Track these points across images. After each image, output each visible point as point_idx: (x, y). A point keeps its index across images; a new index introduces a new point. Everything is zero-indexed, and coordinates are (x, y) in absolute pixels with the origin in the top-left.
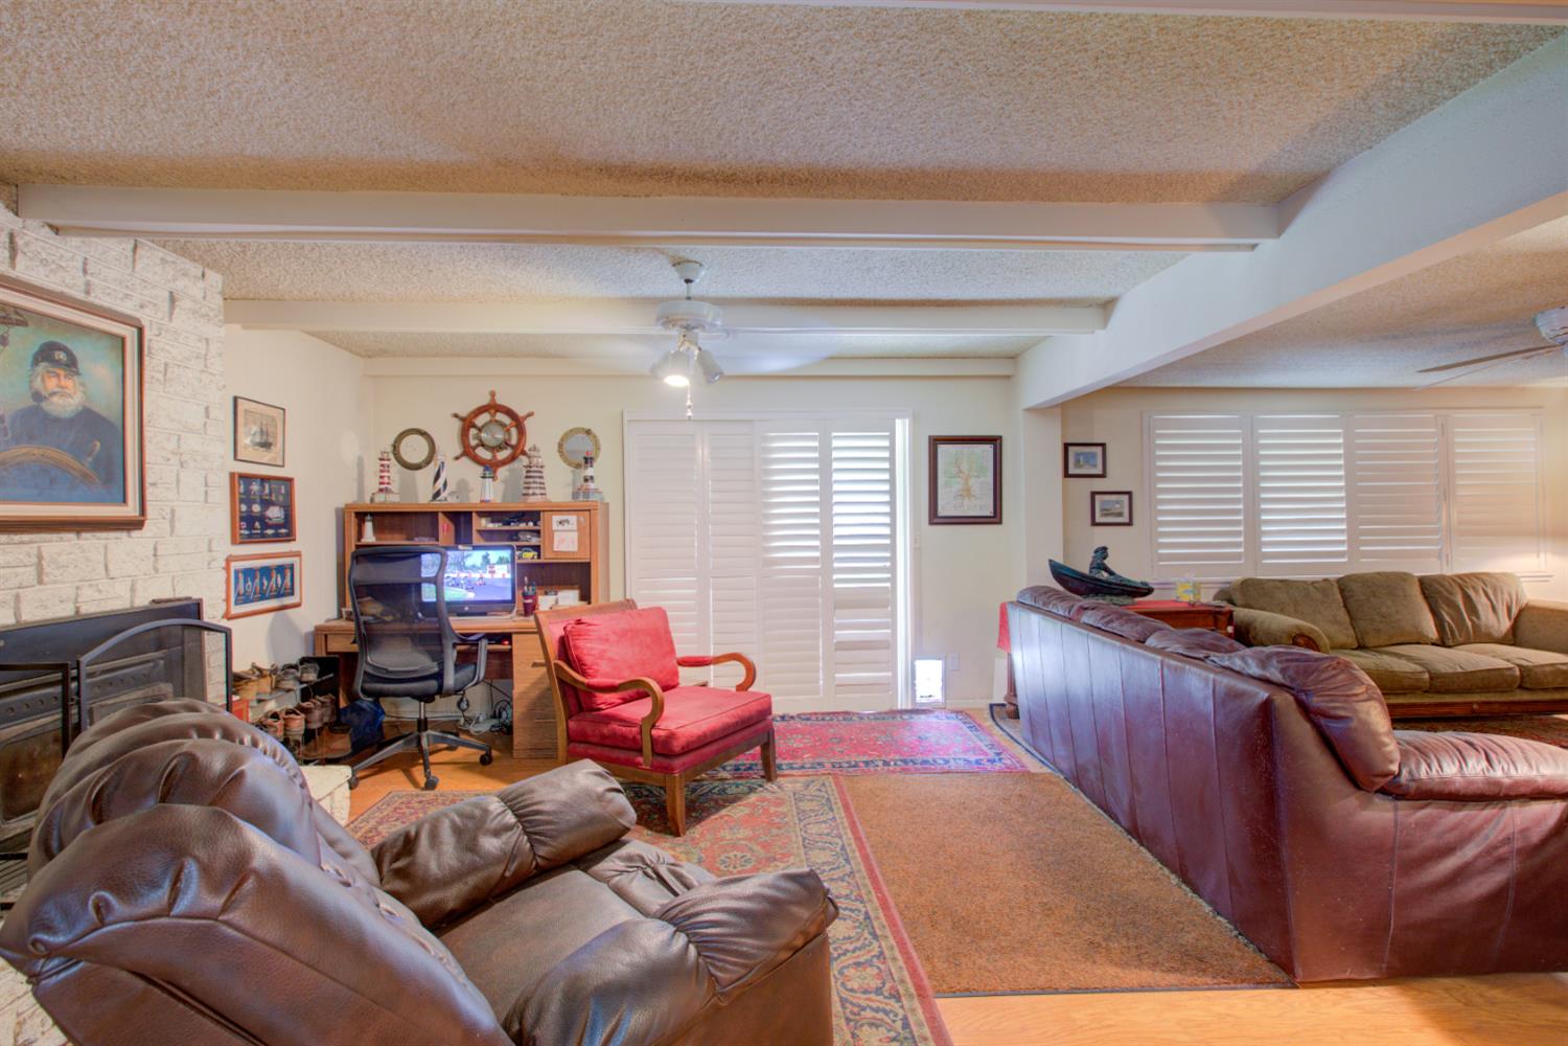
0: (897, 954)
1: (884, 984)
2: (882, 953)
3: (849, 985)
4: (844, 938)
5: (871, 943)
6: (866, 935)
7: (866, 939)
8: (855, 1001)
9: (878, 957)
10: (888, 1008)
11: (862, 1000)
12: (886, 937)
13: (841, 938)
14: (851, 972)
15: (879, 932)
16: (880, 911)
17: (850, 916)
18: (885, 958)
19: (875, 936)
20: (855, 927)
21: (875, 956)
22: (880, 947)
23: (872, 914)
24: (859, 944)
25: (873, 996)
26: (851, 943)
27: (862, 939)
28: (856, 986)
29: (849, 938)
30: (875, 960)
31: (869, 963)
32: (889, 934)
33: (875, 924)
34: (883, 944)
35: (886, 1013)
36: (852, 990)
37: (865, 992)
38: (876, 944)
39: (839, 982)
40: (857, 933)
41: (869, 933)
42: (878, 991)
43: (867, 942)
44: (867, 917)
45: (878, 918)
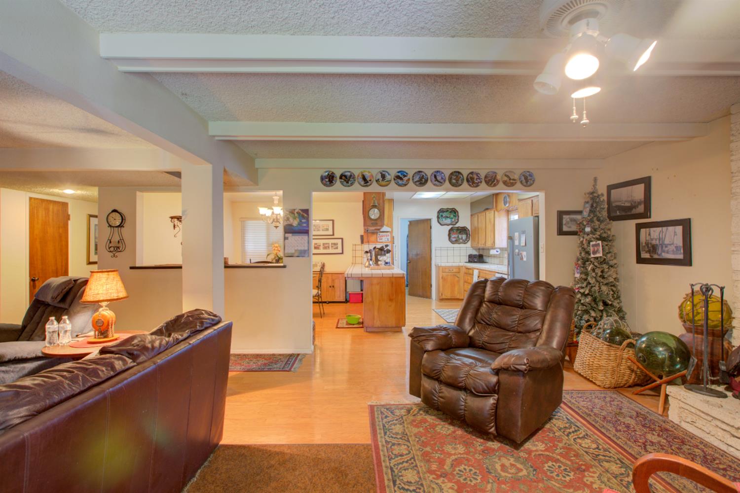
0: (382, 458)
1: (391, 447)
2: (390, 460)
3: (406, 447)
4: (408, 469)
5: (394, 466)
6: (396, 471)
7: (397, 469)
8: (404, 441)
9: (392, 458)
10: (391, 438)
11: (401, 441)
12: (386, 467)
13: (410, 470)
14: (405, 452)
15: (389, 471)
16: (386, 484)
17: (404, 484)
18: (389, 457)
19: (391, 469)
20: (402, 476)
21: (393, 459)
22: (390, 463)
23: (391, 484)
24: (401, 466)
25: (396, 442)
26: (404, 467)
27: (399, 468)
28: (403, 446)
29: (405, 470)
30: (393, 457)
31: (396, 456)
32: (384, 469)
33: (390, 477)
34: (388, 464)
35: (392, 437)
36: (404, 445)
37: (399, 444)
38: (392, 465)
39: (410, 448)
40: (401, 472)
41: (394, 472)
42: (394, 444)
43: (396, 466)
44: (394, 482)
45: (388, 480)
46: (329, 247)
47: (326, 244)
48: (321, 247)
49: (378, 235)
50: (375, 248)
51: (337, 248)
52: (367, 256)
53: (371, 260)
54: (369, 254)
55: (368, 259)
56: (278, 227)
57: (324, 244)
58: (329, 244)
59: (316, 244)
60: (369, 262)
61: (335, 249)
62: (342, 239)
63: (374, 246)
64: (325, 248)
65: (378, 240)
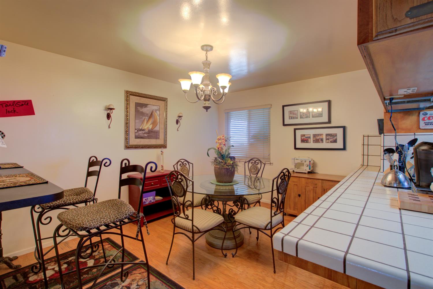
46: (322, 140)
47: (319, 135)
48: (312, 140)
49: (422, 116)
50: (412, 142)
51: (335, 141)
52: (390, 160)
53: (402, 168)
54: (396, 156)
55: (392, 167)
56: (209, 107)
57: (315, 136)
58: (321, 135)
59: (304, 135)
60: (396, 173)
61: (331, 142)
62: (344, 128)
63: (412, 138)
64: (317, 141)
65: (422, 125)
